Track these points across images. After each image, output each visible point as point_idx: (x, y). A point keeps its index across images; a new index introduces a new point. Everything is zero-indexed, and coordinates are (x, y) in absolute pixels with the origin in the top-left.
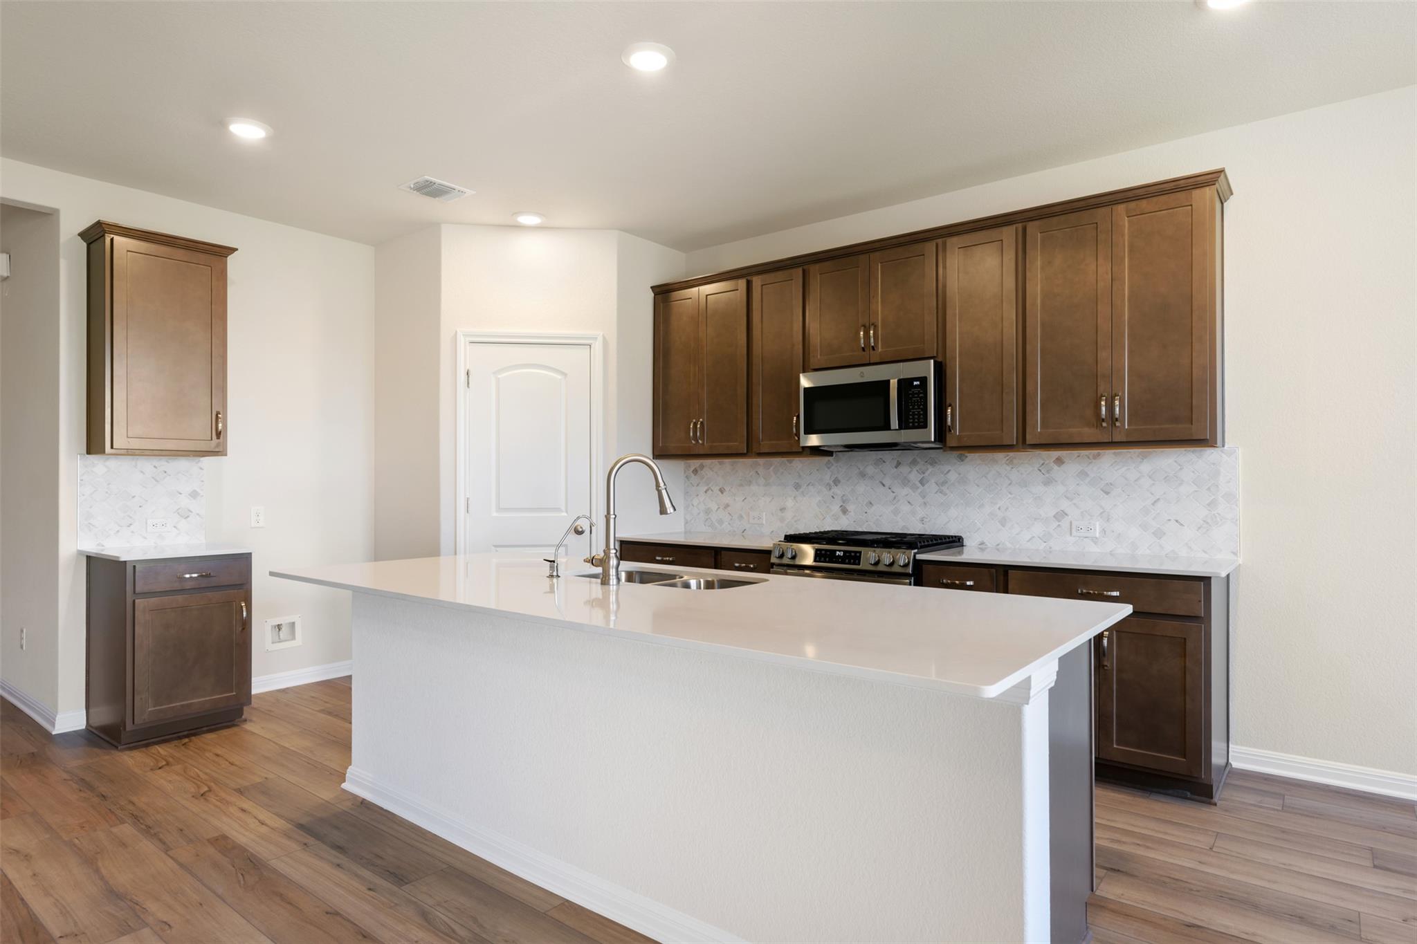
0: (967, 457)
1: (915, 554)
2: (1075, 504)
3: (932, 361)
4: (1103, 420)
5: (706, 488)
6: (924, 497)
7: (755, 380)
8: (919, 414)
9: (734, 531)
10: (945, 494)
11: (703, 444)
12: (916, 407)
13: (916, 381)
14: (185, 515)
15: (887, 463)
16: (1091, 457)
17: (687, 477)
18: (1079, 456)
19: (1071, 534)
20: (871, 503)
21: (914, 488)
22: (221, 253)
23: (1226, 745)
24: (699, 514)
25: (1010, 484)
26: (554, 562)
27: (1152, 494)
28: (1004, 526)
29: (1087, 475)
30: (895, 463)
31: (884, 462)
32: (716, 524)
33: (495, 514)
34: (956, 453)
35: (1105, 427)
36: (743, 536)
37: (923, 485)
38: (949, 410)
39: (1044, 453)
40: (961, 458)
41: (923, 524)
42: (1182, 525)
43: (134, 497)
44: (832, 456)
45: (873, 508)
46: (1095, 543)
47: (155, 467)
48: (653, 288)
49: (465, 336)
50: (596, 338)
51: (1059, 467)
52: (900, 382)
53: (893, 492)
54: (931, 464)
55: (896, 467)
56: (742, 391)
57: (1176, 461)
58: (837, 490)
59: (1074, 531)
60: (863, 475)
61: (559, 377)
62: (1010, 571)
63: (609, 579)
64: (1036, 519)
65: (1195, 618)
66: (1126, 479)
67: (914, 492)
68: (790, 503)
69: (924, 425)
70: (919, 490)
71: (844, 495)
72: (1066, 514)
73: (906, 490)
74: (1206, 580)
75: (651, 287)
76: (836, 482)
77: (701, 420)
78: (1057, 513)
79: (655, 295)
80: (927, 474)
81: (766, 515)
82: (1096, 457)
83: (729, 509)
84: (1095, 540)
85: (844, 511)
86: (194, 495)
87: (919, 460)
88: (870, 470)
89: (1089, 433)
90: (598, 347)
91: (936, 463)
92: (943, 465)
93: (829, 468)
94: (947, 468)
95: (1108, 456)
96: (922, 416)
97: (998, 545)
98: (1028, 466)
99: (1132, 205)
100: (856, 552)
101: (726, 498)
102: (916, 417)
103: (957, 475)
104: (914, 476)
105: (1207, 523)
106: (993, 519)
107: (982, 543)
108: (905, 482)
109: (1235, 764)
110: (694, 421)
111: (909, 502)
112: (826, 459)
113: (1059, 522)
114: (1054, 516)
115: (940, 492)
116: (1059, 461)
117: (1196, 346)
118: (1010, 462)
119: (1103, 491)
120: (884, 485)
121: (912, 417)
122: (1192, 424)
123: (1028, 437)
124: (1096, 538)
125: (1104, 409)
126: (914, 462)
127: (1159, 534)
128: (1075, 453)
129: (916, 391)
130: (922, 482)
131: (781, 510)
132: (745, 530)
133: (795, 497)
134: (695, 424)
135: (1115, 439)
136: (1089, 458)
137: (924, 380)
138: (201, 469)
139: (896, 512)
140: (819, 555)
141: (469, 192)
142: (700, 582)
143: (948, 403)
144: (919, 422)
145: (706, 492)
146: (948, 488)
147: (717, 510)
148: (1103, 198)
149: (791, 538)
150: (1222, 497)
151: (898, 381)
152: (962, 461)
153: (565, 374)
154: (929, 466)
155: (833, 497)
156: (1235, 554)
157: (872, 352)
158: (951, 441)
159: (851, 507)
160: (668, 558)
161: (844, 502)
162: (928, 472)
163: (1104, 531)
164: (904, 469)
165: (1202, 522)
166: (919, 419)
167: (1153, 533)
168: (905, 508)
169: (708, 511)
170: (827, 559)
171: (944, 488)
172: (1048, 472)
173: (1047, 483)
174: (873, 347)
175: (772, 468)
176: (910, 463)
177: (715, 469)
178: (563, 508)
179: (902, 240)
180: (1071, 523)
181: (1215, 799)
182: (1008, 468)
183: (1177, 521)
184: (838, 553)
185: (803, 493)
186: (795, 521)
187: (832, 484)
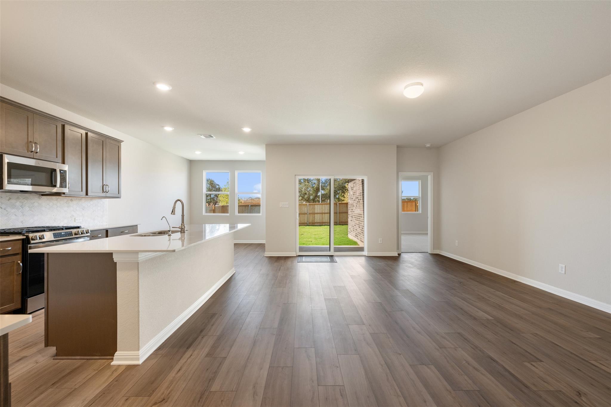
2: (76, 213)
6: (22, 213)
8: (63, 183)
10: (33, 211)
12: (62, 180)
29: (79, 204)
30: (8, 198)
31: (2, 198)
37: (22, 208)
41: (22, 223)
53: (7, 211)
54: (26, 199)
55: (8, 200)
59: (76, 221)
64: (65, 218)
67: (18, 211)
69: (66, 187)
70: (21, 210)
72: (74, 216)
73: (13, 210)
80: (24, 203)
92: (32, 200)
94: (34, 201)
99: (110, 140)
100: (70, 232)
103: (37, 204)
104: (18, 204)
106: (51, 219)
108: (13, 207)
111: (15, 215)
113: (72, 218)
114: (70, 217)
115: (30, 210)
119: (82, 209)
123: (88, 194)
124: (81, 222)
125: (105, 188)
126: (18, 198)
127: (94, 219)
129: (62, 175)
135: (107, 196)
137: (65, 171)
139: (8, 219)
140: (55, 235)
144: (63, 185)
146: (34, 209)
151: (60, 170)
152: (40, 199)
157: (35, 154)
163: (83, 220)
164: (13, 201)
171: (32, 209)
172: (69, 203)
173: (69, 206)
174: (37, 152)
180: (75, 218)
182: (57, 202)
184: (63, 233)
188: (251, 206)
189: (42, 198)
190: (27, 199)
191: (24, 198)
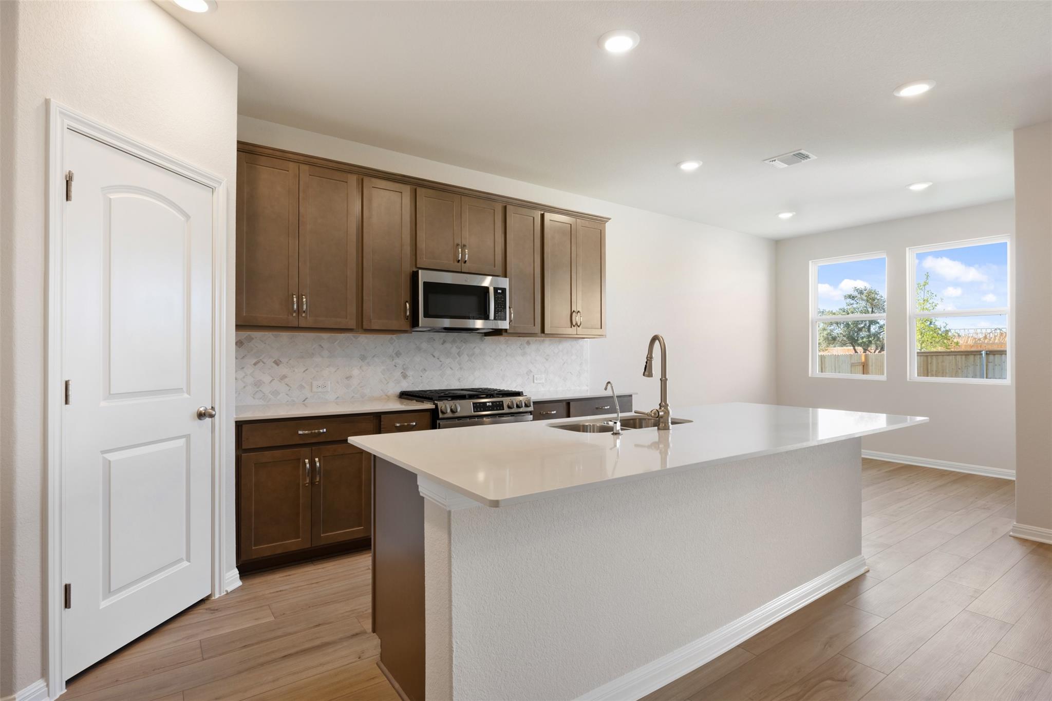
0: (485, 339)
2: (535, 366)
5: (254, 361)
6: (460, 364)
7: (365, 266)
8: (503, 311)
9: (293, 401)
10: (473, 362)
11: (306, 317)
12: (501, 306)
13: (501, 290)
18: (536, 341)
19: (534, 382)
20: (425, 369)
21: (454, 358)
24: (246, 387)
27: (563, 360)
29: (540, 350)
30: (442, 341)
31: (434, 340)
32: (271, 396)
35: (574, 327)
36: (304, 404)
37: (459, 356)
42: (572, 374)
45: (427, 373)
46: (543, 387)
51: (528, 346)
53: (441, 361)
54: (464, 343)
55: (443, 344)
58: (399, 361)
59: (535, 380)
60: (419, 349)
61: (182, 218)
62: (571, 403)
64: (519, 375)
67: (454, 361)
68: (356, 372)
70: (457, 360)
71: (404, 364)
72: (532, 372)
73: (448, 361)
74: (630, 397)
76: (398, 354)
78: (528, 371)
81: (331, 383)
83: (287, 380)
84: (543, 385)
88: (424, 345)
89: (569, 330)
92: (471, 343)
93: (392, 344)
94: (475, 345)
95: (548, 341)
98: (515, 345)
100: (499, 402)
101: (283, 370)
102: (500, 313)
103: (479, 350)
104: (454, 350)
105: (580, 373)
108: (448, 354)
111: (451, 368)
112: (390, 336)
113: (529, 376)
114: (526, 373)
115: (470, 361)
116: (528, 343)
118: (506, 342)
119: (545, 359)
120: (434, 357)
123: (546, 329)
124: (543, 383)
125: (574, 318)
126: (454, 341)
127: (565, 380)
129: (500, 296)
130: (459, 354)
131: (347, 378)
132: (306, 398)
133: (360, 367)
135: (578, 334)
136: (540, 341)
139: (442, 375)
140: (477, 407)
144: (501, 316)
145: (255, 364)
146: (474, 358)
147: (271, 381)
150: (585, 361)
151: (494, 288)
152: (483, 341)
153: (187, 217)
154: (463, 344)
155: (395, 366)
156: (587, 386)
159: (410, 373)
160: (316, 431)
161: (404, 369)
162: (463, 348)
164: (448, 345)
165: (578, 373)
167: (563, 379)
168: (448, 372)
169: (258, 384)
170: (482, 409)
171: (472, 358)
172: (524, 348)
173: (524, 354)
175: (337, 343)
178: (185, 389)
180: (534, 376)
183: (570, 373)
184: (488, 404)
185: (368, 363)
186: (361, 387)
187: (394, 356)
188: (987, 354)
189: (486, 339)
190: (465, 341)
191: (462, 341)
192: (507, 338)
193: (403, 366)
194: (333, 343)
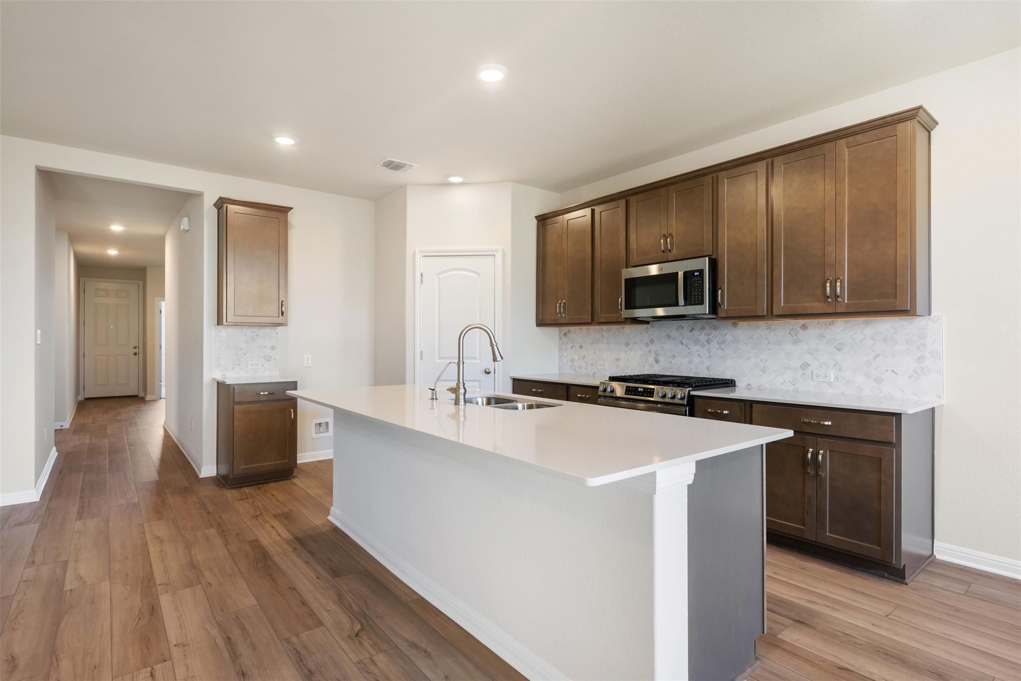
0: (738, 324)
1: (689, 391)
2: (815, 358)
3: (707, 258)
4: (828, 297)
5: (571, 346)
6: (709, 352)
7: (596, 274)
8: (698, 295)
9: (588, 374)
10: (724, 350)
11: (565, 317)
12: (696, 290)
13: (696, 272)
14: (268, 359)
15: (685, 329)
16: (827, 324)
17: (560, 338)
18: (818, 323)
19: (812, 380)
20: (674, 356)
21: (703, 346)
22: (285, 210)
23: (930, 541)
24: (567, 362)
25: (769, 343)
26: (434, 390)
27: (873, 351)
28: (764, 373)
29: (824, 337)
31: (683, 328)
32: (578, 369)
33: (437, 361)
34: (731, 321)
35: (830, 302)
36: (594, 377)
37: (709, 344)
38: (720, 292)
39: (793, 322)
40: (735, 325)
41: (709, 371)
42: (896, 374)
43: (241, 349)
44: (649, 324)
45: (676, 359)
46: (830, 386)
47: (252, 332)
48: (536, 217)
49: (421, 252)
50: (498, 251)
51: (804, 331)
52: (685, 273)
53: (689, 349)
54: (714, 329)
55: (691, 332)
56: (588, 282)
57: (892, 327)
58: (653, 347)
59: (814, 377)
60: (669, 337)
61: (475, 275)
62: (753, 405)
63: (459, 401)
64: (787, 368)
65: (889, 444)
66: (854, 340)
67: (703, 348)
68: (622, 356)
69: (701, 302)
70: (706, 348)
71: (657, 350)
72: (809, 365)
73: (697, 348)
74: (898, 416)
75: (535, 217)
76: (652, 341)
77: (564, 301)
78: (803, 364)
79: (538, 221)
80: (711, 336)
81: (608, 363)
82: (831, 324)
83: (585, 359)
84: (830, 384)
85: (657, 361)
86: (273, 348)
87: (706, 327)
88: (674, 333)
89: (818, 307)
90: (499, 257)
91: (718, 328)
92: (722, 330)
93: (647, 332)
94: (726, 332)
95: (840, 322)
96: (700, 297)
97: (760, 386)
98: (782, 330)
99: (851, 139)
100: (651, 389)
101: (583, 352)
102: (696, 297)
103: (732, 337)
104: (703, 337)
105: (917, 373)
106: (756, 368)
107: (749, 385)
108: (697, 342)
109: (939, 556)
110: (560, 302)
111: (699, 356)
112: (646, 326)
113: (804, 370)
114: (800, 366)
115: (721, 349)
116: (804, 327)
117: (899, 241)
118: (769, 328)
119: (836, 349)
120: (682, 344)
121: (694, 297)
122: (896, 299)
123: (775, 310)
124: (831, 383)
125: (828, 289)
126: (703, 328)
127: (878, 381)
128: (816, 321)
129: (696, 279)
130: (708, 342)
131: (617, 360)
132: (595, 373)
133: (625, 352)
134: (560, 304)
135: (838, 311)
136: (826, 324)
137: (701, 272)
138: (277, 333)
139: (690, 362)
140: (628, 390)
141: (415, 165)
142: (524, 405)
143: (719, 287)
144: (698, 300)
145: (572, 348)
146: (725, 346)
147: (578, 359)
148: (829, 136)
149: (613, 379)
150: (928, 354)
151: (684, 272)
152: (736, 327)
153: (479, 274)
154: (713, 331)
155: (650, 352)
156: (939, 397)
157: (669, 253)
158: (721, 313)
159: (661, 359)
161: (656, 355)
163: (837, 378)
164: (696, 333)
165: (913, 373)
166: (698, 298)
167: (875, 380)
168: (697, 360)
169: (573, 360)
170: (633, 393)
171: (723, 346)
172: (796, 335)
173: (795, 342)
174: (670, 250)
175: (612, 332)
176: (700, 329)
177: (577, 332)
178: (478, 358)
179: (689, 176)
180: (812, 371)
181: (907, 581)
182: (768, 332)
183: (893, 371)
185: (630, 349)
186: (626, 368)
187: (649, 343)
191: (711, 328)
192: (770, 322)
193: (656, 352)
194: (609, 333)
